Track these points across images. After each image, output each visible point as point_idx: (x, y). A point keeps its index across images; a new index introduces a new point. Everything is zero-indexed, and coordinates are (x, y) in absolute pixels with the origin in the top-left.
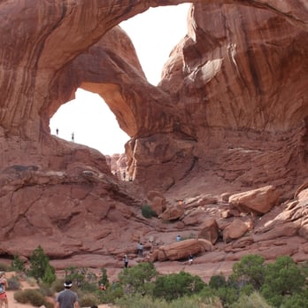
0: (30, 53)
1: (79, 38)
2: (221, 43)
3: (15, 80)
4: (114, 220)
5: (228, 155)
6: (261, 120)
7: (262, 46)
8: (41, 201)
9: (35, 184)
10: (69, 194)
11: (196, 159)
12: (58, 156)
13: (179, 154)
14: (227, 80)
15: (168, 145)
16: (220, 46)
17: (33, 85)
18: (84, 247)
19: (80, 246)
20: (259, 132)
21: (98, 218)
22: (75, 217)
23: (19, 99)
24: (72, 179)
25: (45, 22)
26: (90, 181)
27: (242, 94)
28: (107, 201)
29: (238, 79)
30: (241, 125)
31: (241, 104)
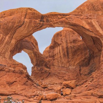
0: (11, 32)
1: (26, 32)
2: (60, 45)
3: (5, 39)
4: (27, 85)
5: (59, 72)
6: (68, 65)
7: (71, 46)
8: (5, 76)
9: (4, 71)
10: (14, 75)
11: (50, 73)
12: (13, 64)
13: (46, 71)
14: (60, 54)
15: (43, 69)
16: (59, 46)
17: (10, 42)
18: (16, 92)
19: (15, 92)
20: (67, 68)
21: (22, 84)
22: (15, 83)
23: (5, 45)
24: (16, 71)
25: (18, 24)
26: (22, 73)
27: (64, 58)
28: (26, 79)
29: (63, 54)
30: (62, 66)
31: (63, 60)
